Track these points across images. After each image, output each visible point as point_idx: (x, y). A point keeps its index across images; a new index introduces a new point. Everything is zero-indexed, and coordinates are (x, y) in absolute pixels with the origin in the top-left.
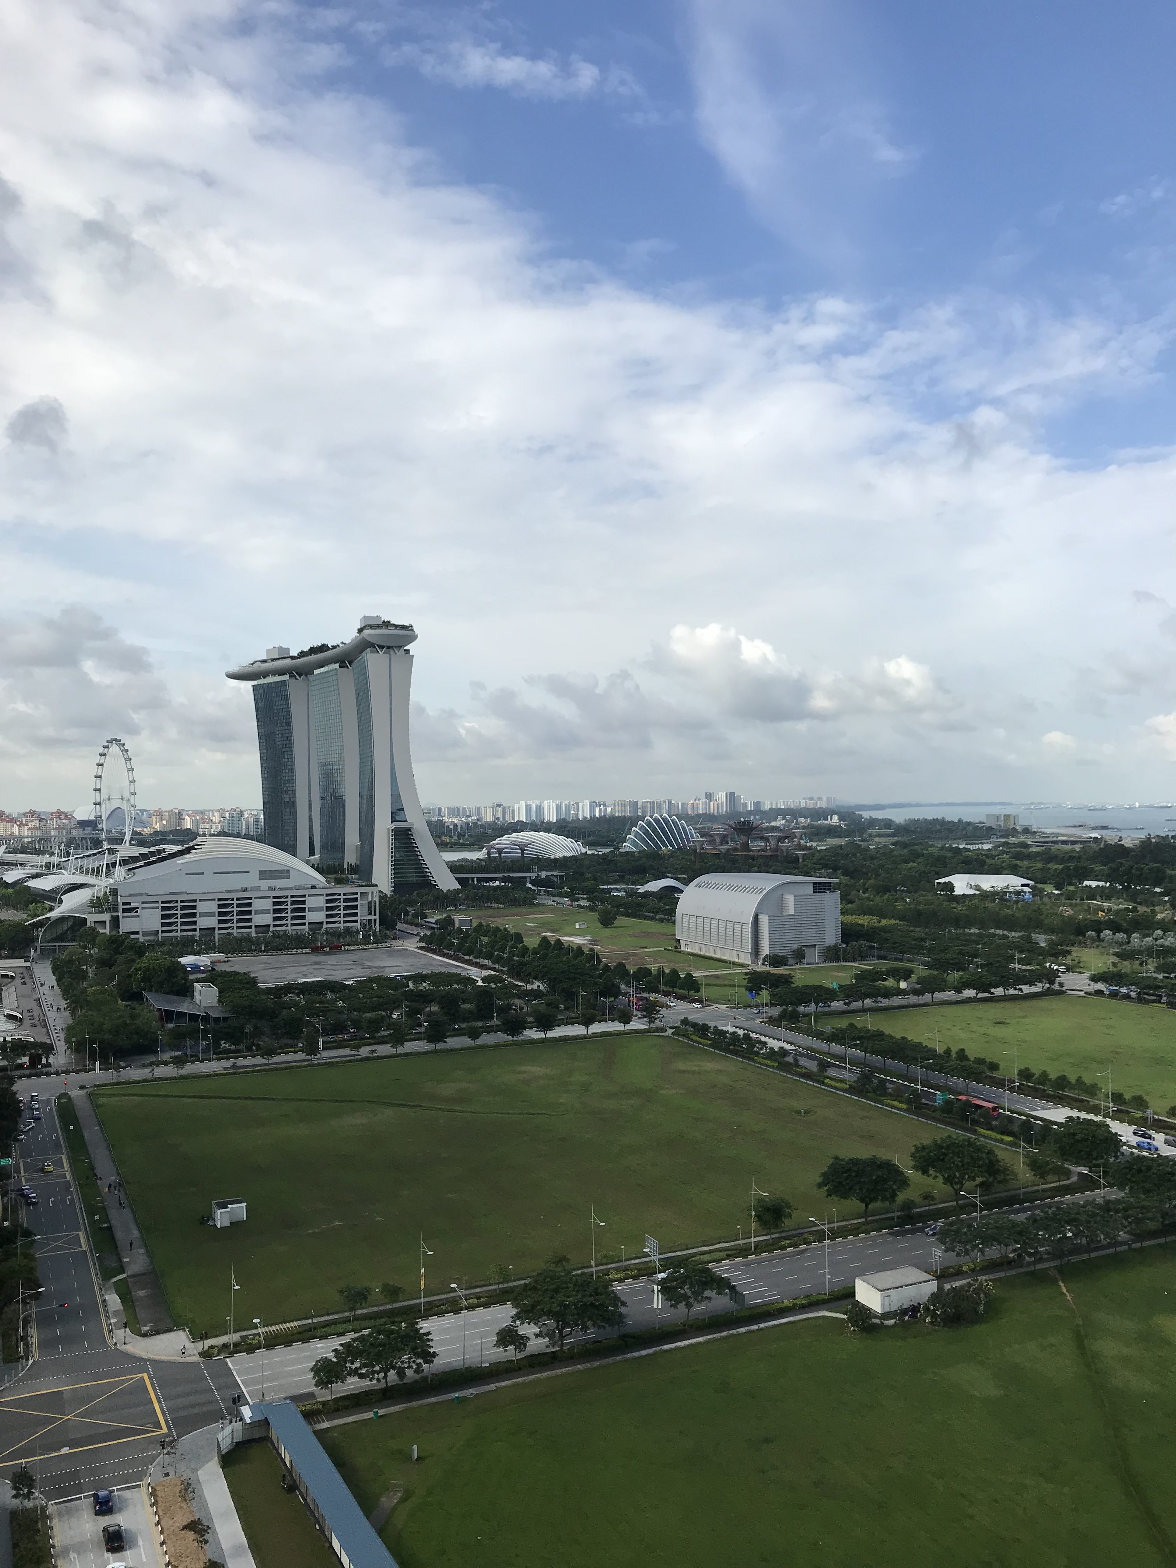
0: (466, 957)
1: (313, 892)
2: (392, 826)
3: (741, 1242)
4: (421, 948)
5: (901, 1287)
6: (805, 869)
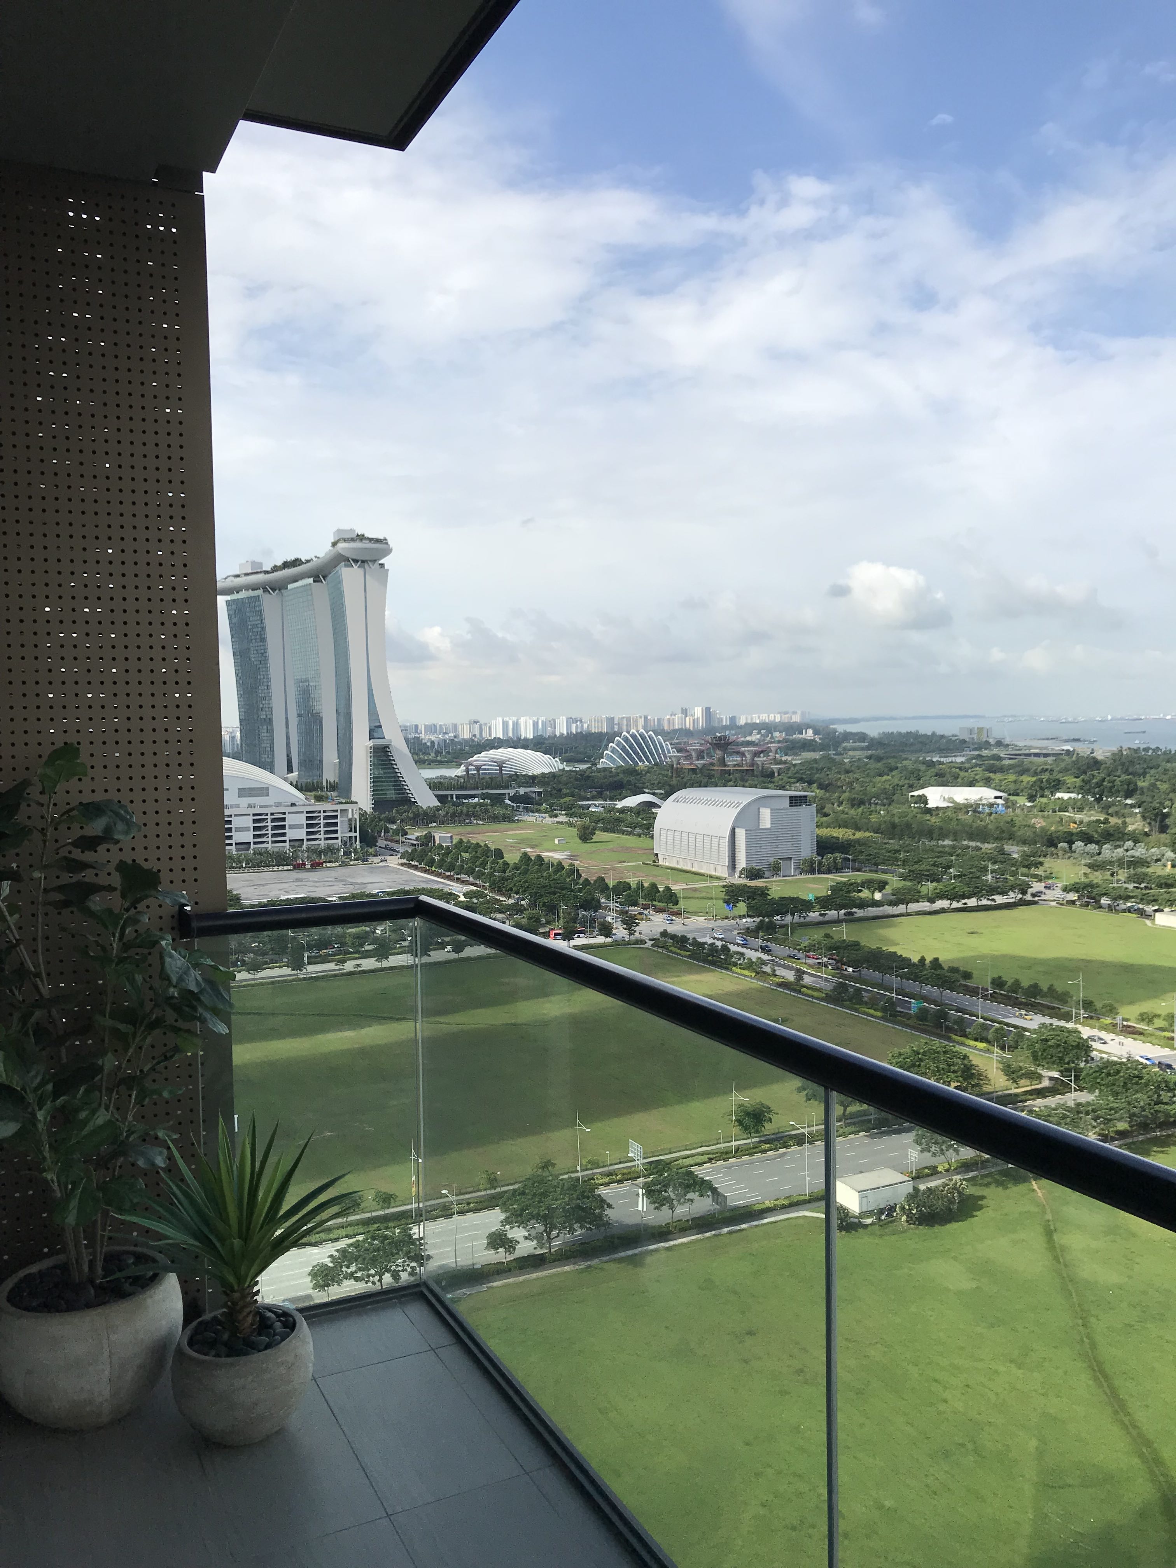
0: (448, 873)
1: (294, 809)
2: (371, 743)
3: (722, 1146)
4: (402, 864)
5: (878, 1188)
6: (780, 783)
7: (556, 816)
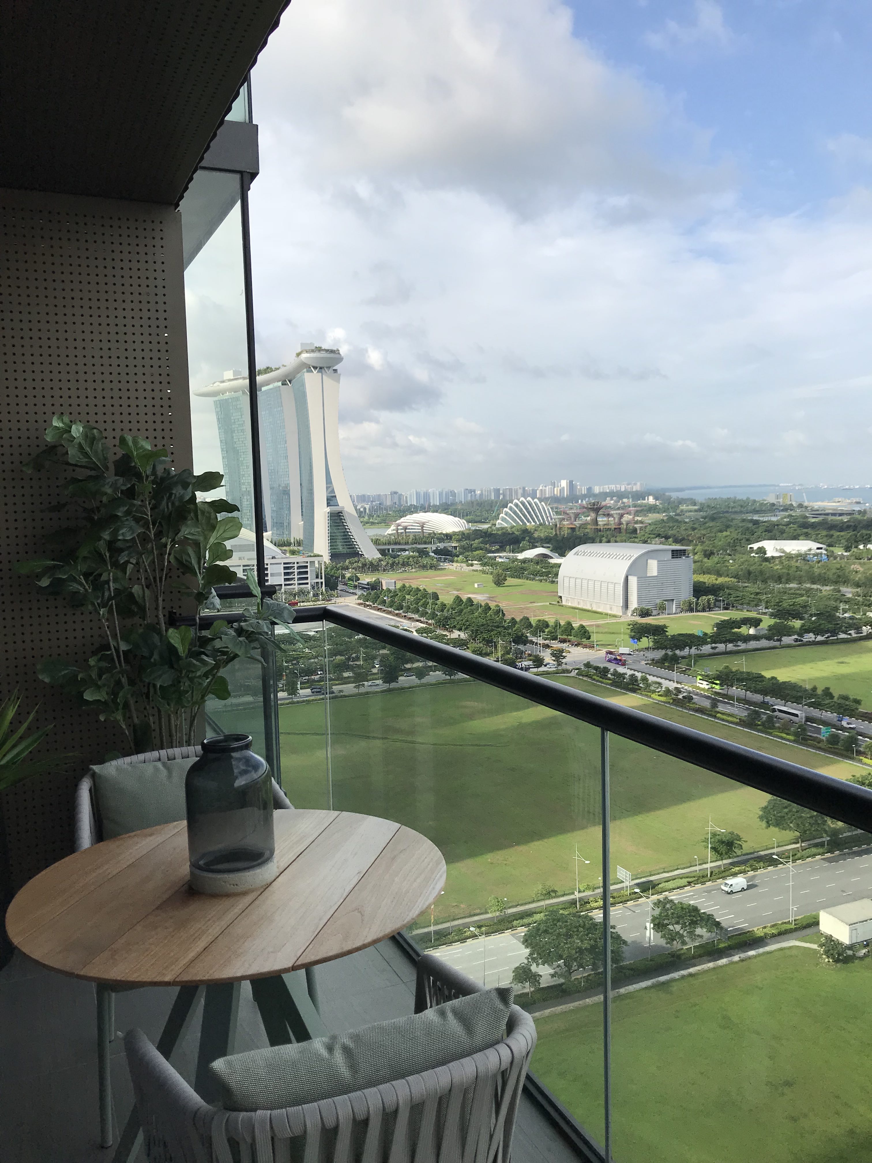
1: (274, 561)
2: (328, 510)
4: (360, 604)
7: (472, 565)
